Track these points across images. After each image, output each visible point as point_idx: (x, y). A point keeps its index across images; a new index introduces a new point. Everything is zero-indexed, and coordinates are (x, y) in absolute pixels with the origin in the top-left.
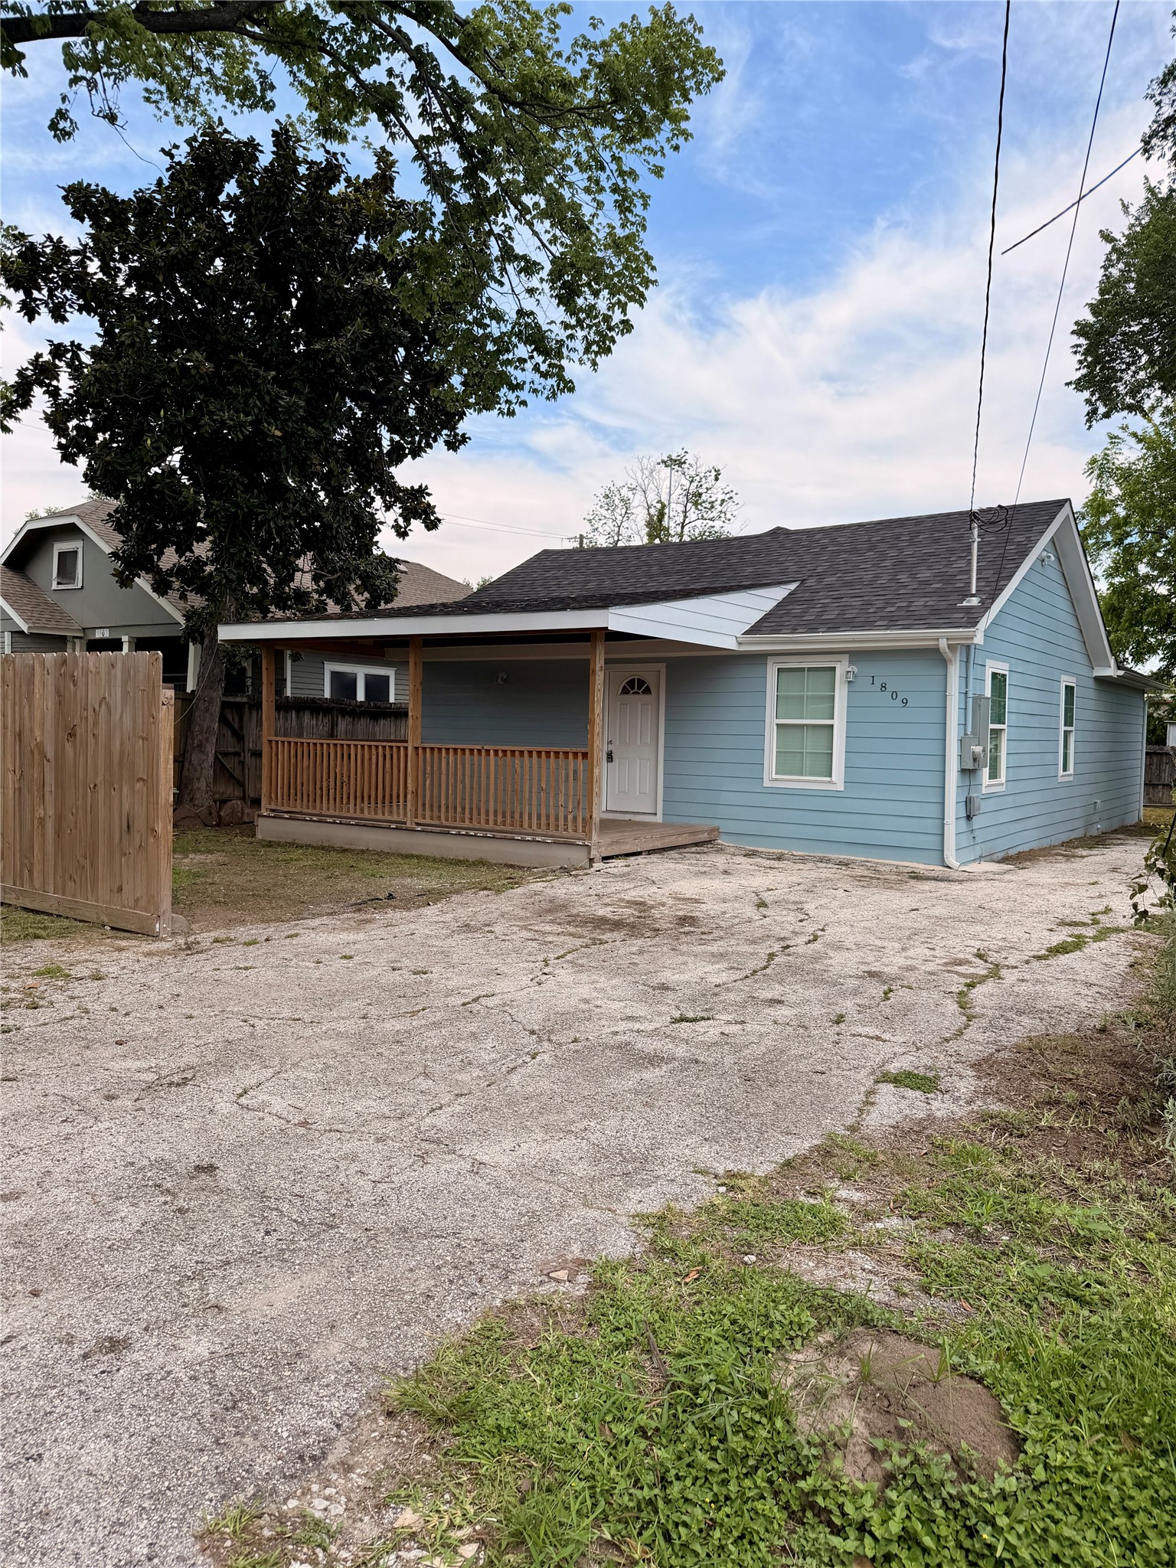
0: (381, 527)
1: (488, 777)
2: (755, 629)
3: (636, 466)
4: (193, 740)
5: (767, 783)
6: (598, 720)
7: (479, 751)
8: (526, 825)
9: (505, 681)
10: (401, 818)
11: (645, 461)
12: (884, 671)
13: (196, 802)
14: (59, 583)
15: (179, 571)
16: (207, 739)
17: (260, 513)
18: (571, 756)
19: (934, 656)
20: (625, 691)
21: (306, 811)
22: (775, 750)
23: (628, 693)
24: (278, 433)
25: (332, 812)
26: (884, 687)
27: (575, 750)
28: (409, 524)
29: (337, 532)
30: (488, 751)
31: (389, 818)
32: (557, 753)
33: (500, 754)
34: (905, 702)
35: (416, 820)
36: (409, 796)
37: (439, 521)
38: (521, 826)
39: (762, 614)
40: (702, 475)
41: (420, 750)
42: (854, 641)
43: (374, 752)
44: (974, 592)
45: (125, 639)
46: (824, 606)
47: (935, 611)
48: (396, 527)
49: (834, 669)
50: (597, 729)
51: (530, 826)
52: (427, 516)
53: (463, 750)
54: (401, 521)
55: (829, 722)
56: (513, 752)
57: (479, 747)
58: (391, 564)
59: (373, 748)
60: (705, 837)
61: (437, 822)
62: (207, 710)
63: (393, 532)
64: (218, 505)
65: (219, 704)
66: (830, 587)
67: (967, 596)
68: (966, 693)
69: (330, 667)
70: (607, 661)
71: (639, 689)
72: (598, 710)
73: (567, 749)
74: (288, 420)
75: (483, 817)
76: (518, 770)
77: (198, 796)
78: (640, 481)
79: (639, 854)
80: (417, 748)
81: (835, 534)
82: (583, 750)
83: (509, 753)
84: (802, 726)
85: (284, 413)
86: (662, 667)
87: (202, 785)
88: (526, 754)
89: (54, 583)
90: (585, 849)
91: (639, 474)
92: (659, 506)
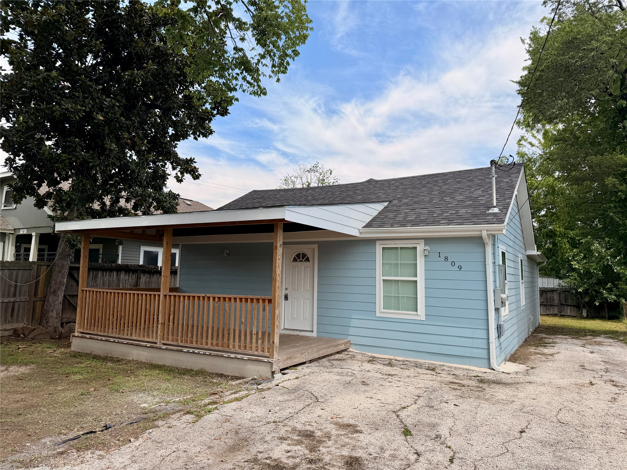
0: (168, 177)
1: (208, 315)
2: (369, 225)
3: (298, 168)
4: (51, 288)
5: (378, 314)
6: (278, 278)
7: (204, 297)
8: (231, 347)
9: (228, 254)
10: (154, 340)
11: (301, 166)
12: (446, 249)
13: (50, 324)
14: (5, 206)
15: (49, 195)
16: (59, 288)
17: (91, 162)
18: (261, 301)
19: (478, 241)
20: (295, 260)
21: (100, 333)
22: (382, 295)
23: (296, 261)
24: (101, 118)
25: (114, 335)
26: (446, 259)
27: (263, 297)
28: (183, 176)
29: (138, 175)
30: (209, 298)
31: (147, 340)
32: (252, 300)
33: (217, 299)
34: (460, 268)
35: (163, 342)
36: (159, 326)
37: (200, 175)
38: (228, 347)
39: (371, 218)
40: (325, 172)
41: (168, 297)
42: (429, 232)
43: (140, 298)
44: (495, 205)
45: (34, 234)
46: (406, 213)
47: (474, 216)
48: (177, 177)
49: (415, 248)
50: (278, 284)
51: (234, 347)
52: (194, 172)
53: (194, 297)
54: (179, 174)
55: (414, 279)
56: (224, 298)
57: (204, 295)
58: (174, 197)
59: (140, 296)
60: (342, 347)
61: (175, 343)
62: (60, 271)
63: (175, 180)
64: (65, 157)
65: (68, 268)
66: (406, 204)
67: (491, 207)
68: (494, 263)
69: (143, 249)
70: (284, 243)
71: (303, 259)
72: (278, 271)
73: (258, 297)
74: (108, 112)
75: (204, 340)
76: (227, 309)
77: (51, 321)
78: (299, 173)
79: (304, 363)
80: (165, 296)
81: (401, 181)
82: (269, 297)
83: (222, 299)
84: (397, 281)
85: (107, 108)
86: (316, 246)
87: (54, 314)
88: (233, 300)
89: (3, 206)
90: (269, 365)
91: (299, 171)
92: (307, 184)
